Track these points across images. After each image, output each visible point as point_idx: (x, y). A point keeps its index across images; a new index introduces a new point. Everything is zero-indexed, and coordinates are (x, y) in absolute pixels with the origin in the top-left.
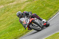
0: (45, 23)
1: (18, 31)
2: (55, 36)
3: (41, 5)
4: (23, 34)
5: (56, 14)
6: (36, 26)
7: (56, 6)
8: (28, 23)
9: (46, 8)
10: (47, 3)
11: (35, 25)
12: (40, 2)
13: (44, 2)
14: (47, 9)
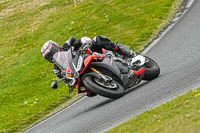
0: (140, 67)
1: (20, 107)
2: (145, 120)
3: (94, 17)
4: (37, 117)
5: (146, 47)
6: (106, 79)
7: (145, 21)
8: (77, 70)
9: (113, 27)
10: (114, 10)
11: (104, 77)
12: (91, 9)
13: (105, 5)
14: (114, 29)
